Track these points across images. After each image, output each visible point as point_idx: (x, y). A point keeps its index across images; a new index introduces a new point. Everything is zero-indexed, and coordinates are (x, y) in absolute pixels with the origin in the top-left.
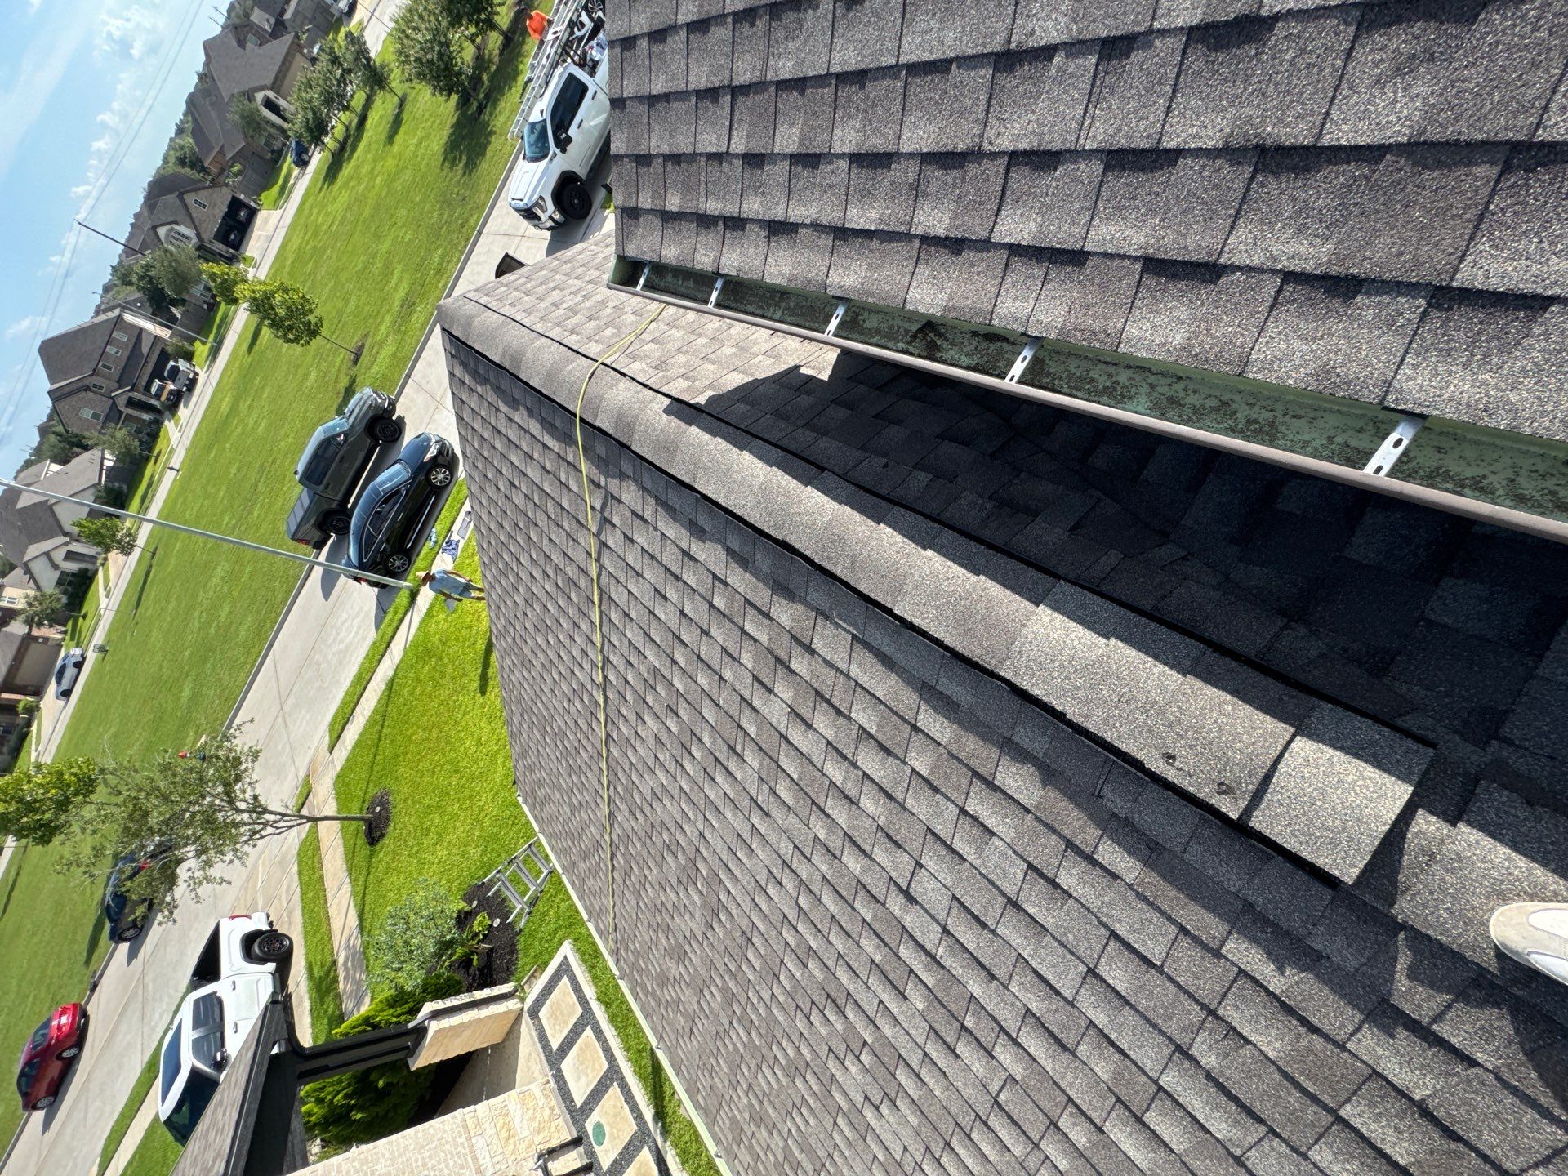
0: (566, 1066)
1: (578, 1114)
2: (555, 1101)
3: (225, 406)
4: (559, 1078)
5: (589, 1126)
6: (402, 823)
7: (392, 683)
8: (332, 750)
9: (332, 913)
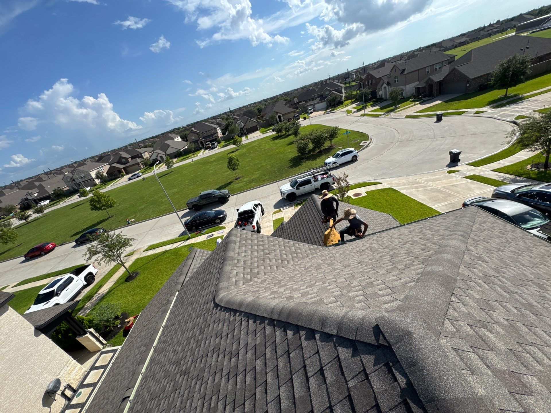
0: (92, 372)
1: (82, 385)
2: (82, 378)
3: (212, 159)
4: (89, 373)
5: (80, 391)
6: (133, 283)
7: (166, 252)
8: (144, 251)
9: (105, 285)
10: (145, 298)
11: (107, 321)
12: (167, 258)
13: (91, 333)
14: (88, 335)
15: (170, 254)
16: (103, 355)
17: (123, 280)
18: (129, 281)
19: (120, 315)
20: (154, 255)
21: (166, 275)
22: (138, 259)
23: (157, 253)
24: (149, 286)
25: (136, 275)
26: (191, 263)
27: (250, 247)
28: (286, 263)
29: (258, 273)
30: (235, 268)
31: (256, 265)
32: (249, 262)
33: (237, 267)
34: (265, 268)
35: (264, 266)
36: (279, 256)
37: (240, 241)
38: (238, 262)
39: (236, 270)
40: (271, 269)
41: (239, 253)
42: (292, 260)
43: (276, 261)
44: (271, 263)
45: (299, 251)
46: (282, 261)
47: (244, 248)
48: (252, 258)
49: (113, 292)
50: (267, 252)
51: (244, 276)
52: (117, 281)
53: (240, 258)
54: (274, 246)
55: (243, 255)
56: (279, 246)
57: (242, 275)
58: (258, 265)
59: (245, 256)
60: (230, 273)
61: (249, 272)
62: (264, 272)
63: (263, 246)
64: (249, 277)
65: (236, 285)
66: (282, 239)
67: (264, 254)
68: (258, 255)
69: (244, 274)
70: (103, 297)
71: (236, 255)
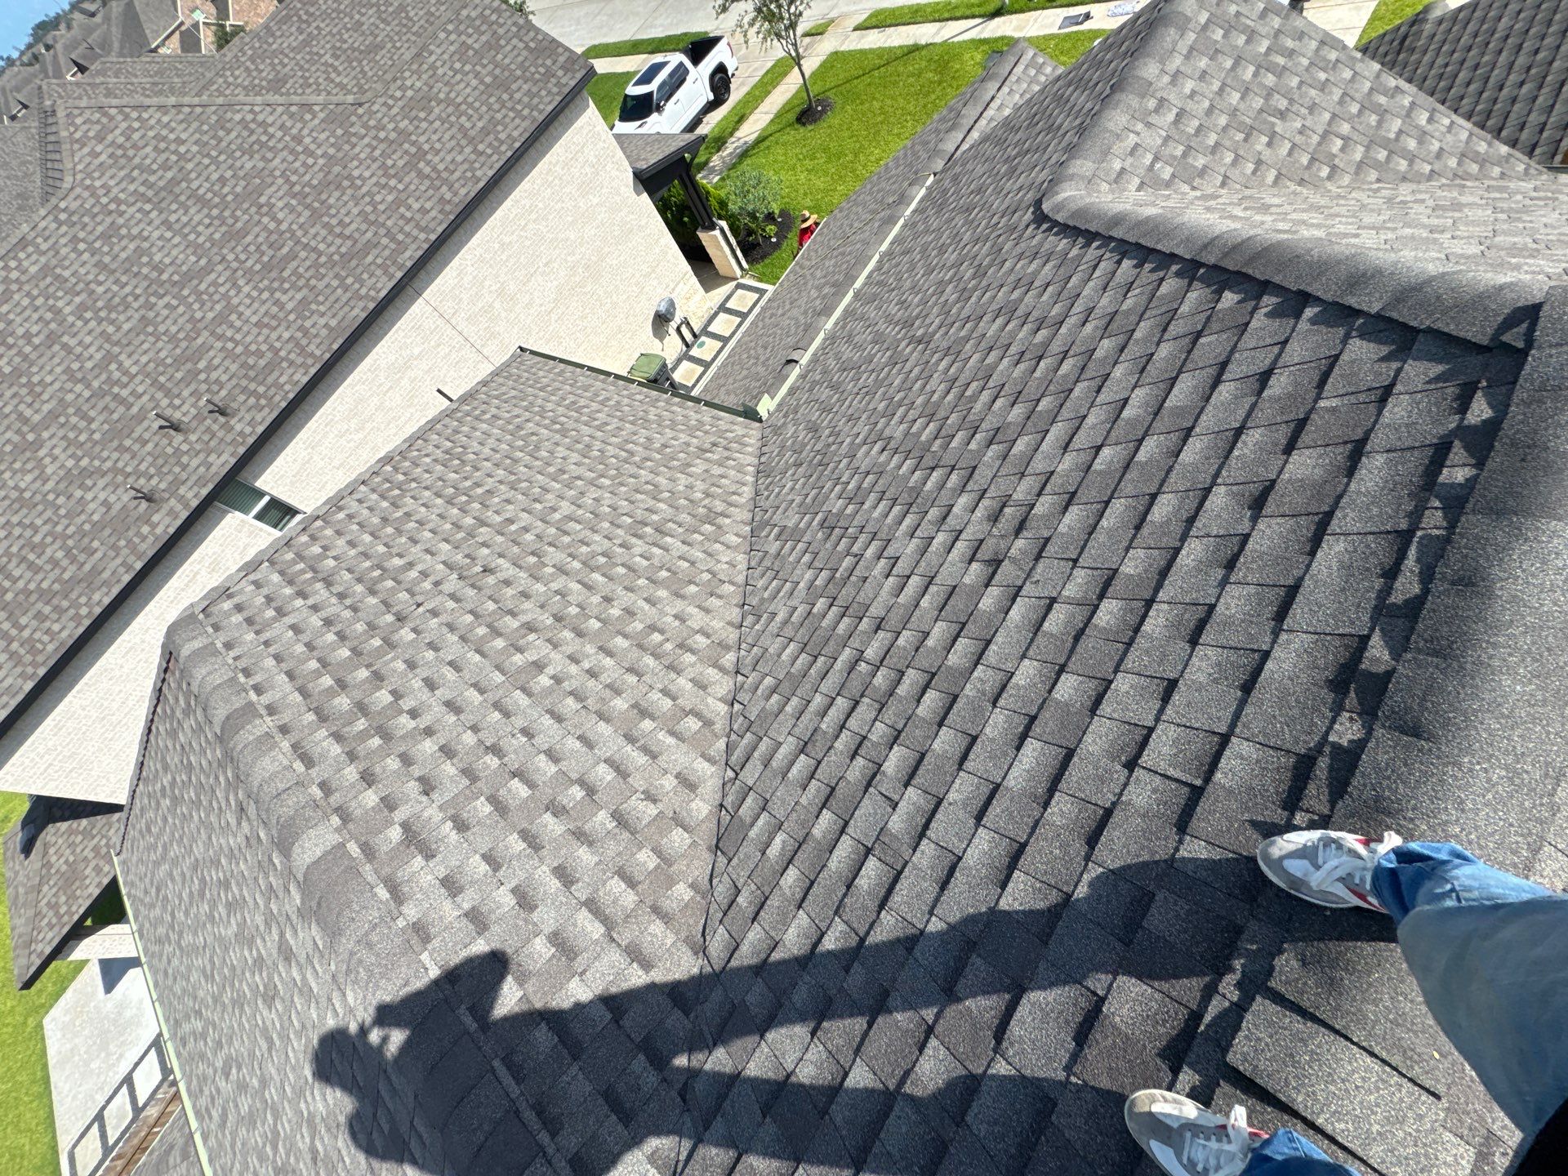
0: (722, 316)
1: (705, 331)
2: (706, 317)
4: (716, 314)
5: (703, 338)
6: (815, 134)
7: (916, 48)
8: (856, 29)
9: (752, 118)
10: (835, 190)
11: (753, 216)
12: (913, 75)
13: (722, 231)
14: (717, 232)
15: (924, 64)
16: (740, 291)
17: (792, 116)
18: (804, 124)
19: (777, 212)
20: (880, 52)
21: (898, 135)
22: (836, 56)
23: (891, 49)
24: (850, 157)
25: (824, 111)
26: (993, 98)
27: (1229, 63)
28: (1325, 171)
29: (1203, 172)
30: (1139, 127)
31: (1212, 139)
32: (1196, 123)
33: (1149, 125)
34: (1235, 163)
35: (1237, 156)
36: (1315, 139)
37: (1205, 28)
38: (1156, 111)
39: (1138, 134)
40: (1254, 172)
41: (1176, 76)
42: (1352, 170)
43: (1290, 154)
44: (1267, 154)
45: (1412, 144)
46: (1313, 160)
47: (1203, 63)
48: (1210, 111)
49: (767, 143)
50: (1283, 104)
51: (1152, 164)
52: (779, 115)
53: (1172, 97)
54: (1322, 90)
55: (1189, 86)
56: (1345, 94)
57: (1149, 158)
58: (1217, 144)
59: (1193, 93)
60: (1118, 136)
61: (1175, 157)
62: (1226, 177)
63: (1279, 76)
64: (1167, 171)
65: (1116, 181)
66: (1376, 66)
67: (1261, 110)
68: (1242, 106)
69: (1156, 158)
70: (745, 153)
71: (1166, 79)
